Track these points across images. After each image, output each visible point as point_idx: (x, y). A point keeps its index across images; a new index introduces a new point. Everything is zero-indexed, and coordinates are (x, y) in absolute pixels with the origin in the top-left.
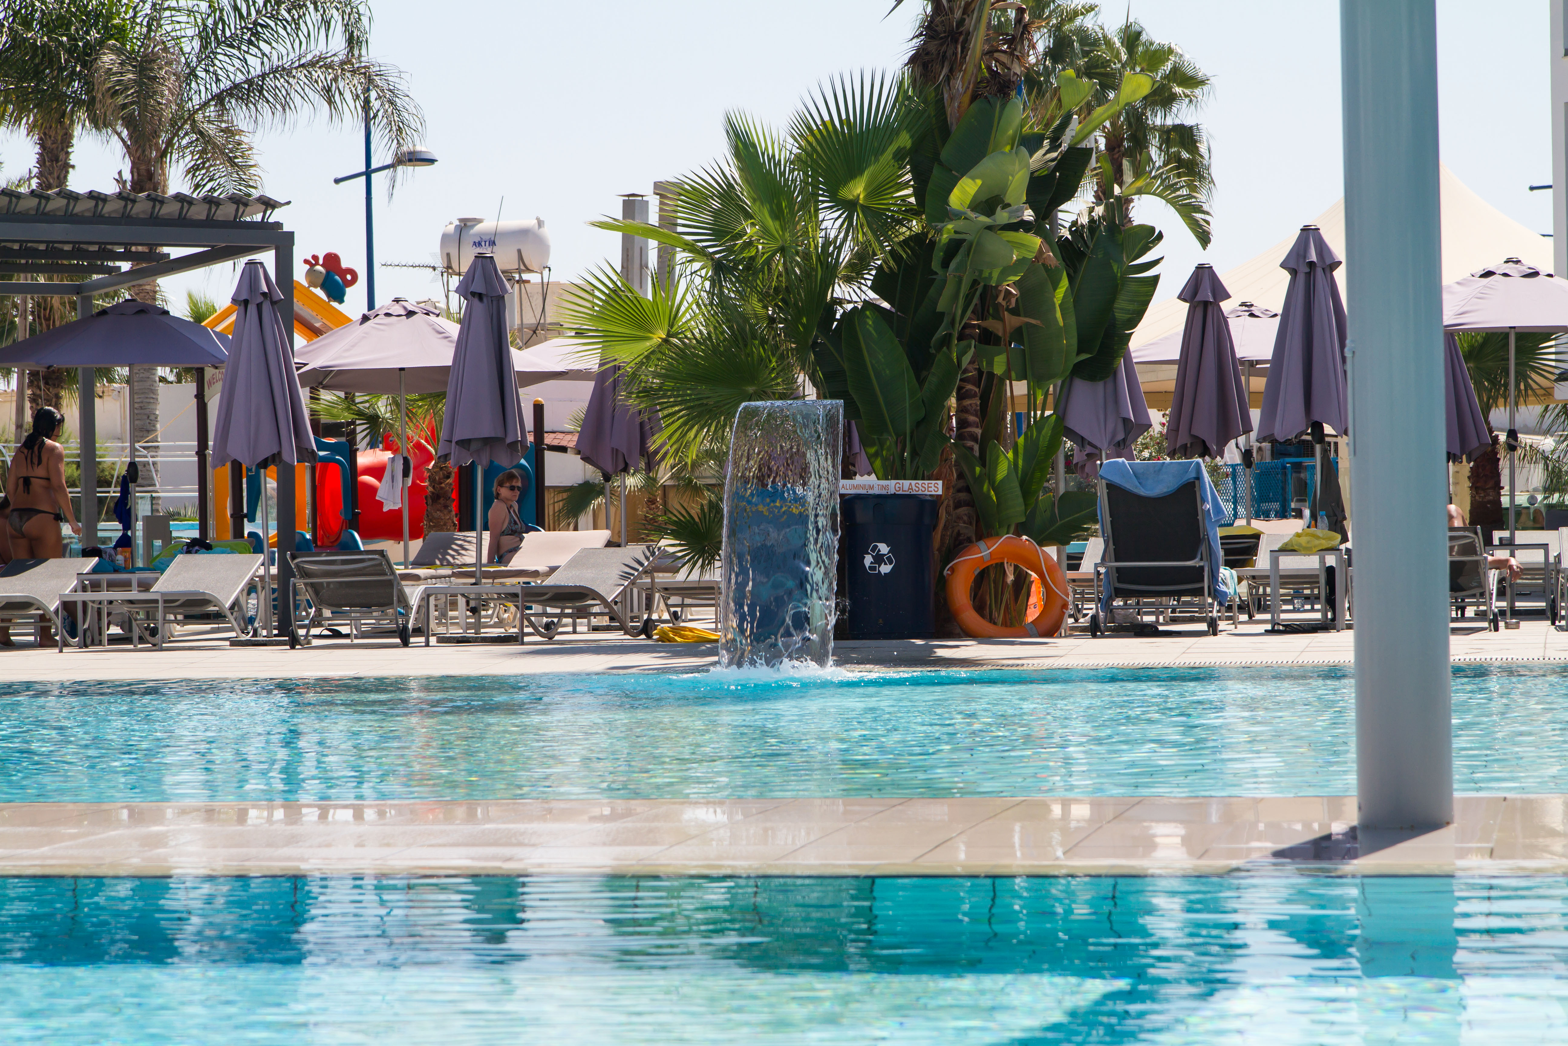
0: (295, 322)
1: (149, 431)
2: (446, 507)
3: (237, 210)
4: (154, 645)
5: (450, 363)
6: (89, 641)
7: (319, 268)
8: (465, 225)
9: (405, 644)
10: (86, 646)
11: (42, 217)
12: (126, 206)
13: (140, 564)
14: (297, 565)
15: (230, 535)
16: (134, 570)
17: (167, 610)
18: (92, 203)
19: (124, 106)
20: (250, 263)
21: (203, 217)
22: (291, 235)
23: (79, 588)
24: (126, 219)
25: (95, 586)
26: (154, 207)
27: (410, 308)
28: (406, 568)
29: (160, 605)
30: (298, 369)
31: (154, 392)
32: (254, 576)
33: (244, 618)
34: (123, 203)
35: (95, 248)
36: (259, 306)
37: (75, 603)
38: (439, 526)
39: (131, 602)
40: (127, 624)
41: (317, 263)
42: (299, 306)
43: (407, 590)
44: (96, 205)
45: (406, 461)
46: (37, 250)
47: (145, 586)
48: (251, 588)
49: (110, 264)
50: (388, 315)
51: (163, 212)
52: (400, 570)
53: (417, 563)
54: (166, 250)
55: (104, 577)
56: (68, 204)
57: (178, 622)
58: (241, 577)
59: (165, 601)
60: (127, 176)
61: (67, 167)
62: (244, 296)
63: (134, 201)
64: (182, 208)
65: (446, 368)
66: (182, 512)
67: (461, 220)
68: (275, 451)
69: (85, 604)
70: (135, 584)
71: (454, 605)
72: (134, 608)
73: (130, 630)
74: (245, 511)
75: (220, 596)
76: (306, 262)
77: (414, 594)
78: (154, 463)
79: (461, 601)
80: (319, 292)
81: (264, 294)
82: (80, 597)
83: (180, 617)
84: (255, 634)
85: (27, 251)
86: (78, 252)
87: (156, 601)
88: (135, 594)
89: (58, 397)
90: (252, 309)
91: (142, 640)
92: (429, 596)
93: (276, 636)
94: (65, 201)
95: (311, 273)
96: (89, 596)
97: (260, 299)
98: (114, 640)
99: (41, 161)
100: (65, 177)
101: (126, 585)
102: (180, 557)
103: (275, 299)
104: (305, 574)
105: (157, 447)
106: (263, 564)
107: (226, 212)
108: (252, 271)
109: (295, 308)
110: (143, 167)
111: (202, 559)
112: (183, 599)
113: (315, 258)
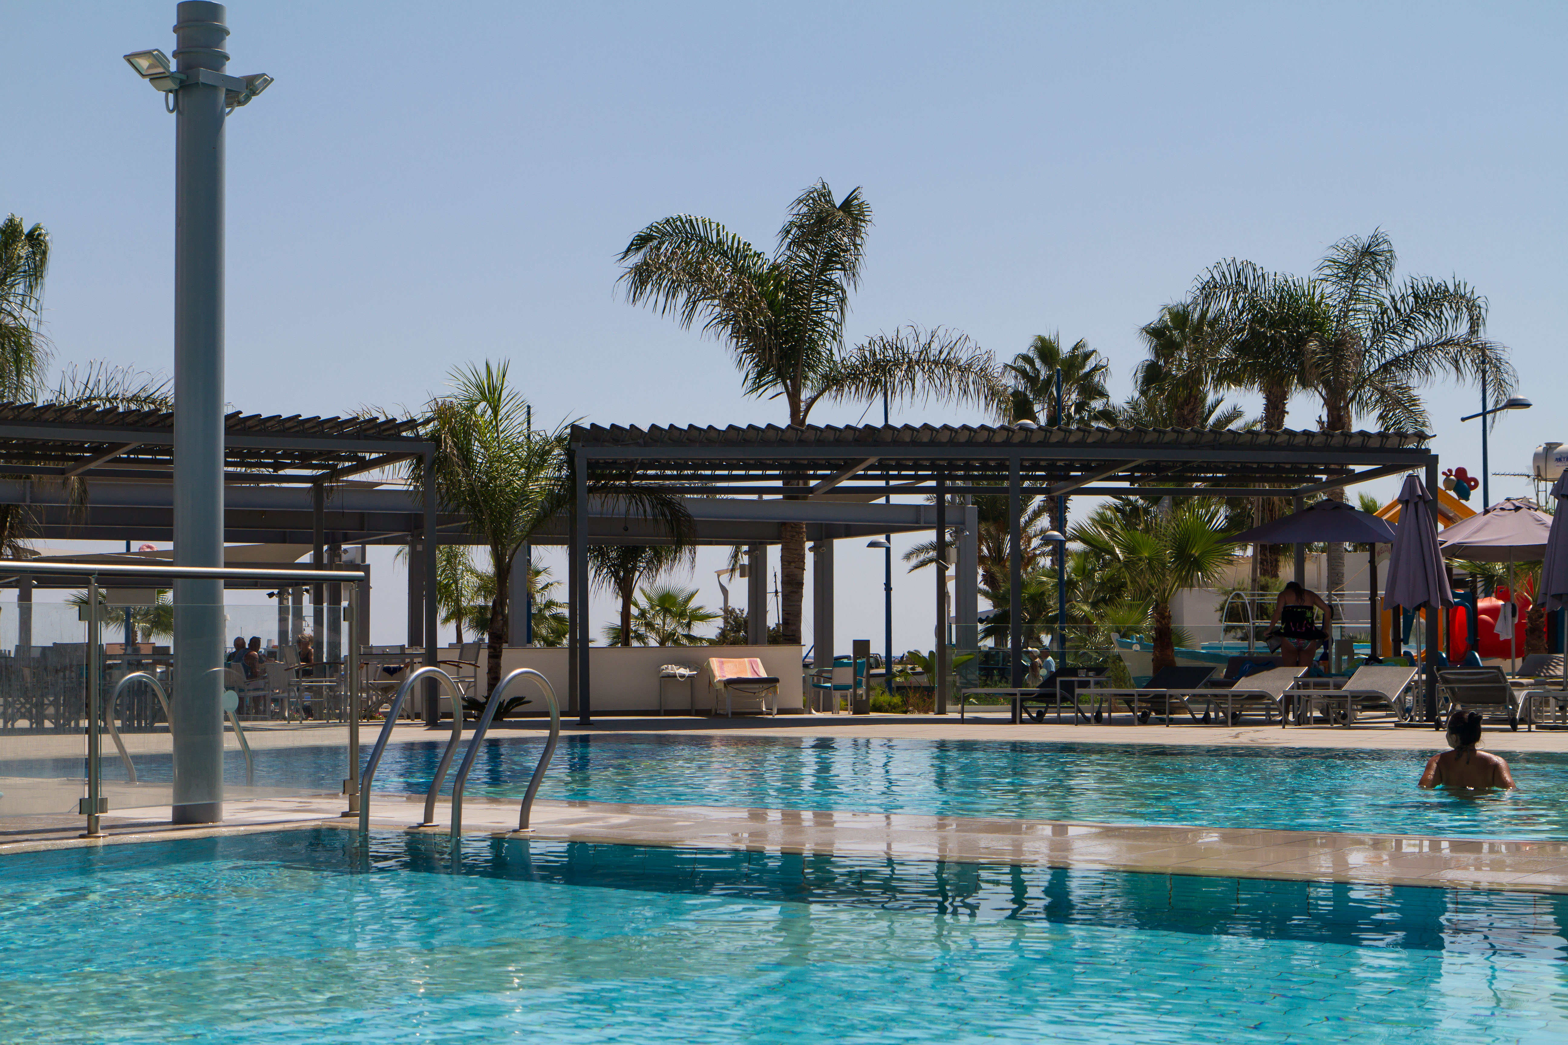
0: (1439, 516)
1: (1338, 584)
2: (1540, 637)
3: (1400, 441)
4: (1344, 725)
5: (1546, 542)
6: (1301, 721)
7: (1452, 477)
8: (1550, 447)
9: (1514, 729)
10: (1300, 725)
11: (1272, 447)
12: (1327, 440)
13: (1333, 672)
14: (1441, 675)
15: (1391, 653)
16: (1330, 675)
17: (1353, 702)
18: (1305, 438)
19: (1323, 374)
20: (1409, 476)
21: (1378, 445)
22: (1436, 457)
23: (1295, 687)
24: (1327, 448)
25: (1306, 686)
26: (1345, 440)
27: (1518, 504)
28: (1513, 678)
29: (1349, 699)
30: (1441, 544)
31: (1342, 558)
32: (1411, 681)
33: (1403, 709)
34: (1325, 437)
35: (1306, 466)
36: (1416, 504)
37: (1292, 696)
38: (1535, 650)
39: (1330, 697)
40: (1325, 710)
41: (1451, 475)
42: (1442, 505)
43: (1516, 693)
44: (1308, 440)
45: (1514, 607)
46: (1268, 468)
47: (1338, 686)
48: (1408, 689)
49: (1316, 476)
50: (1502, 509)
51: (1351, 442)
52: (1510, 679)
53: (1522, 674)
54: (1351, 467)
55: (1312, 680)
56: (1290, 439)
57: (1358, 710)
58: (1402, 682)
59: (1353, 697)
60: (1325, 418)
61: (1283, 412)
62: (1406, 497)
63: (1332, 436)
64: (1364, 440)
65: (1543, 546)
66: (1359, 637)
67: (1547, 444)
68: (1426, 599)
69: (1299, 697)
70: (1331, 685)
71: (1547, 703)
72: (1332, 701)
73: (1328, 714)
74: (1402, 637)
75: (1389, 695)
76: (1444, 473)
77: (1521, 696)
78: (1341, 605)
79: (1552, 701)
80: (1452, 493)
81: (1419, 496)
82: (1296, 692)
83: (1359, 707)
84: (1411, 720)
85: (1262, 469)
86: (1295, 469)
87: (1346, 697)
88: (1332, 692)
89: (1277, 561)
90: (1411, 506)
91: (1336, 722)
92: (1530, 698)
93: (1425, 721)
94: (1287, 437)
95: (1447, 481)
96: (1303, 692)
97: (1417, 499)
98: (1317, 721)
99: (1267, 409)
100: (1283, 419)
101: (1326, 686)
102: (1361, 668)
103: (1427, 499)
104: (1446, 681)
105: (1343, 594)
106: (1417, 673)
107: (1393, 442)
108: (1411, 481)
109: (1439, 506)
110: (1335, 413)
111: (1376, 669)
112: (1364, 695)
113: (1450, 471)
